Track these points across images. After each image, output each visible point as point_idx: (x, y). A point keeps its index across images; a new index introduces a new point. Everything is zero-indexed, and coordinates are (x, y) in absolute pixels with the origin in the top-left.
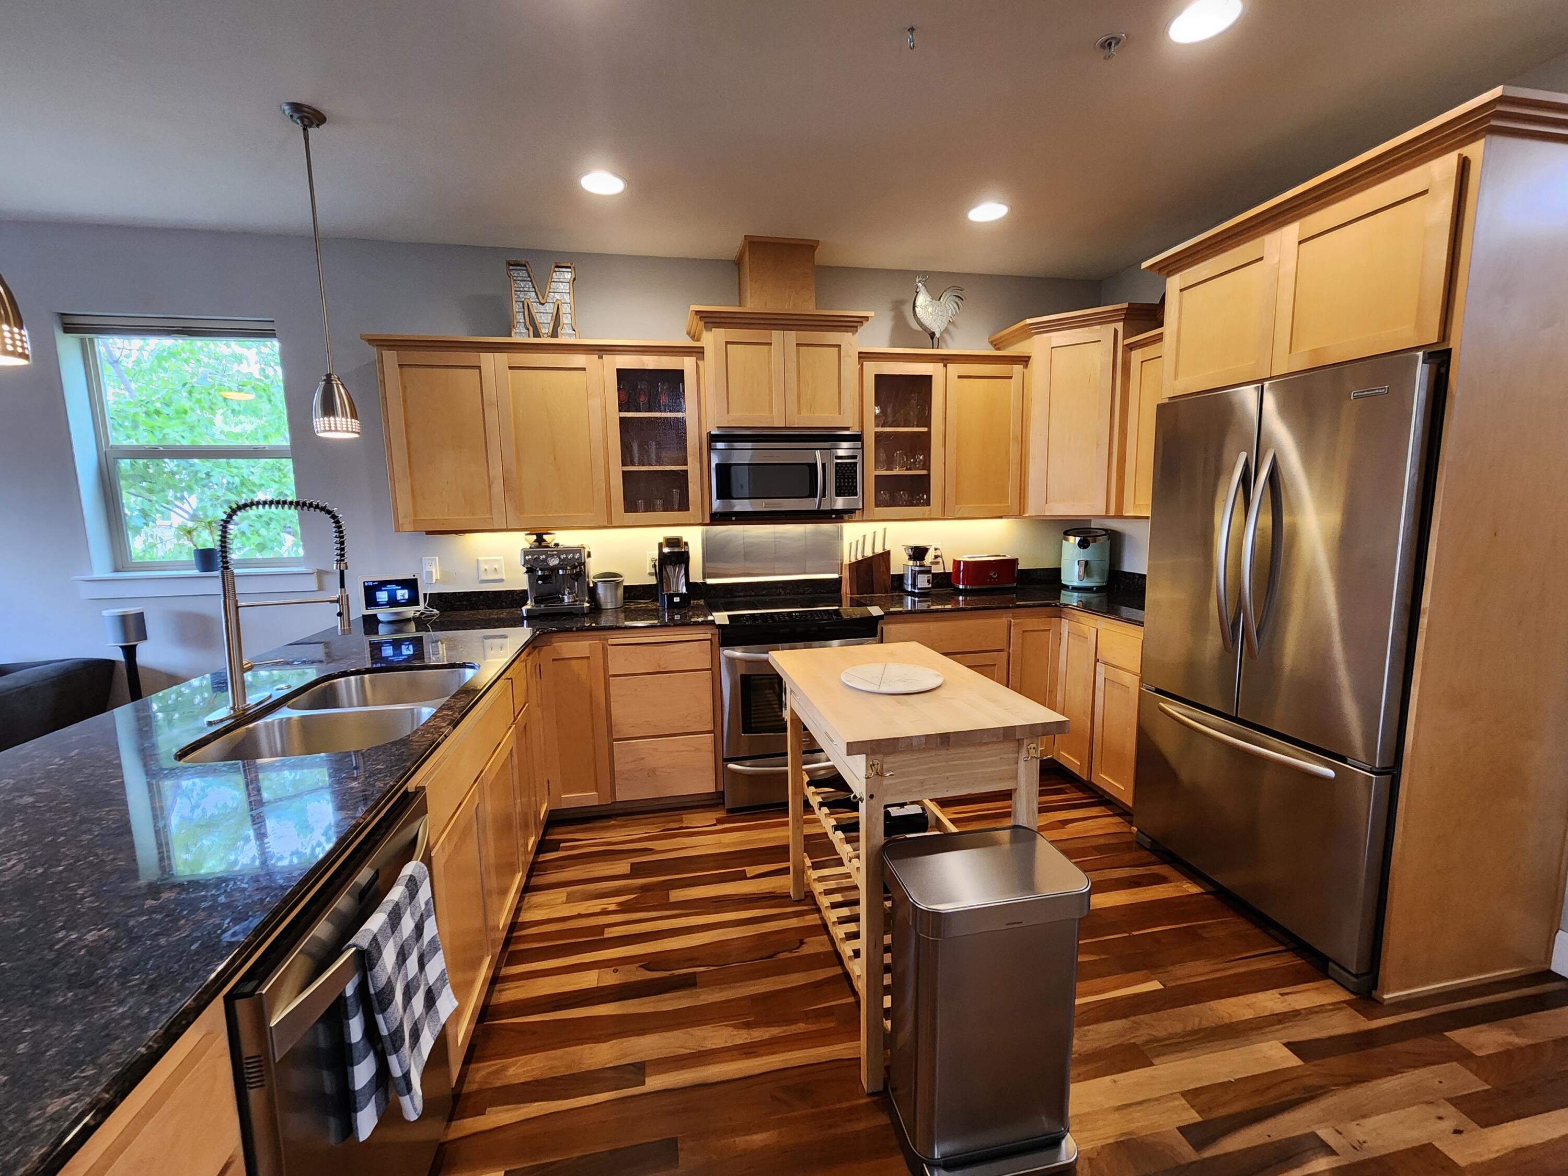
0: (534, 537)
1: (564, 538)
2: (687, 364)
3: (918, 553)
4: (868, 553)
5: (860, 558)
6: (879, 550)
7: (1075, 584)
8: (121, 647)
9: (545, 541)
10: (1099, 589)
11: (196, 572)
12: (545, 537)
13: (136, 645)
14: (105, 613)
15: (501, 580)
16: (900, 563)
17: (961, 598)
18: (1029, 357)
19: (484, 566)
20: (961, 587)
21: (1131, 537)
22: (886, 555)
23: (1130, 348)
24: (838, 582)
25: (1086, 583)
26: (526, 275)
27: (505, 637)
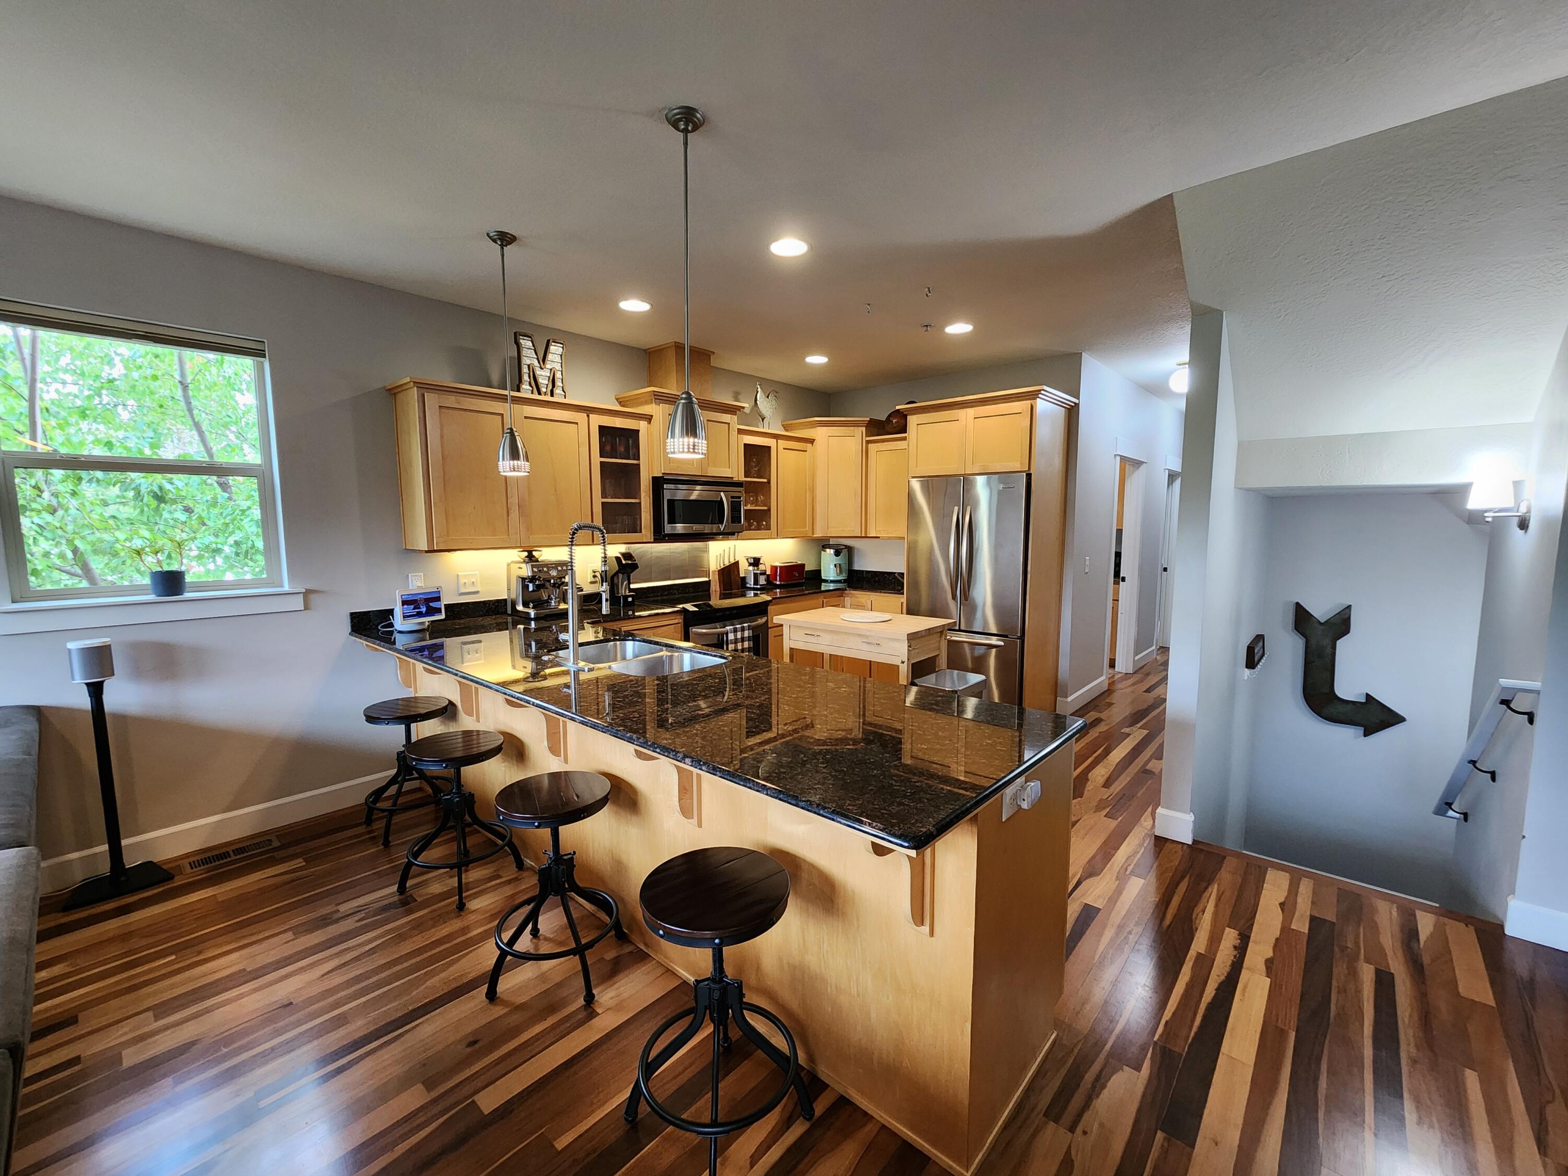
0: (526, 554)
1: (547, 555)
2: (642, 426)
3: (756, 562)
4: (727, 564)
5: (722, 567)
6: (732, 561)
7: (832, 578)
8: (87, 684)
9: (534, 557)
10: (845, 581)
11: (152, 597)
12: (534, 553)
13: (102, 682)
14: (72, 645)
15: (477, 592)
16: (745, 569)
17: (778, 590)
18: (814, 440)
19: (463, 581)
20: (778, 583)
21: (858, 550)
22: (736, 564)
23: (868, 442)
24: (708, 583)
25: (839, 578)
26: (531, 345)
27: (480, 642)
